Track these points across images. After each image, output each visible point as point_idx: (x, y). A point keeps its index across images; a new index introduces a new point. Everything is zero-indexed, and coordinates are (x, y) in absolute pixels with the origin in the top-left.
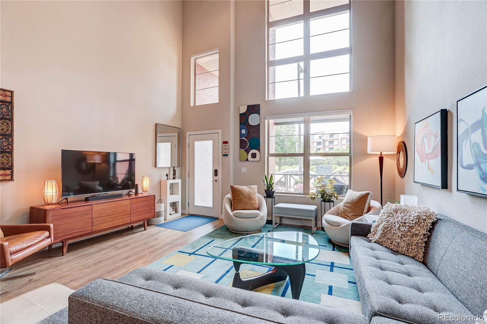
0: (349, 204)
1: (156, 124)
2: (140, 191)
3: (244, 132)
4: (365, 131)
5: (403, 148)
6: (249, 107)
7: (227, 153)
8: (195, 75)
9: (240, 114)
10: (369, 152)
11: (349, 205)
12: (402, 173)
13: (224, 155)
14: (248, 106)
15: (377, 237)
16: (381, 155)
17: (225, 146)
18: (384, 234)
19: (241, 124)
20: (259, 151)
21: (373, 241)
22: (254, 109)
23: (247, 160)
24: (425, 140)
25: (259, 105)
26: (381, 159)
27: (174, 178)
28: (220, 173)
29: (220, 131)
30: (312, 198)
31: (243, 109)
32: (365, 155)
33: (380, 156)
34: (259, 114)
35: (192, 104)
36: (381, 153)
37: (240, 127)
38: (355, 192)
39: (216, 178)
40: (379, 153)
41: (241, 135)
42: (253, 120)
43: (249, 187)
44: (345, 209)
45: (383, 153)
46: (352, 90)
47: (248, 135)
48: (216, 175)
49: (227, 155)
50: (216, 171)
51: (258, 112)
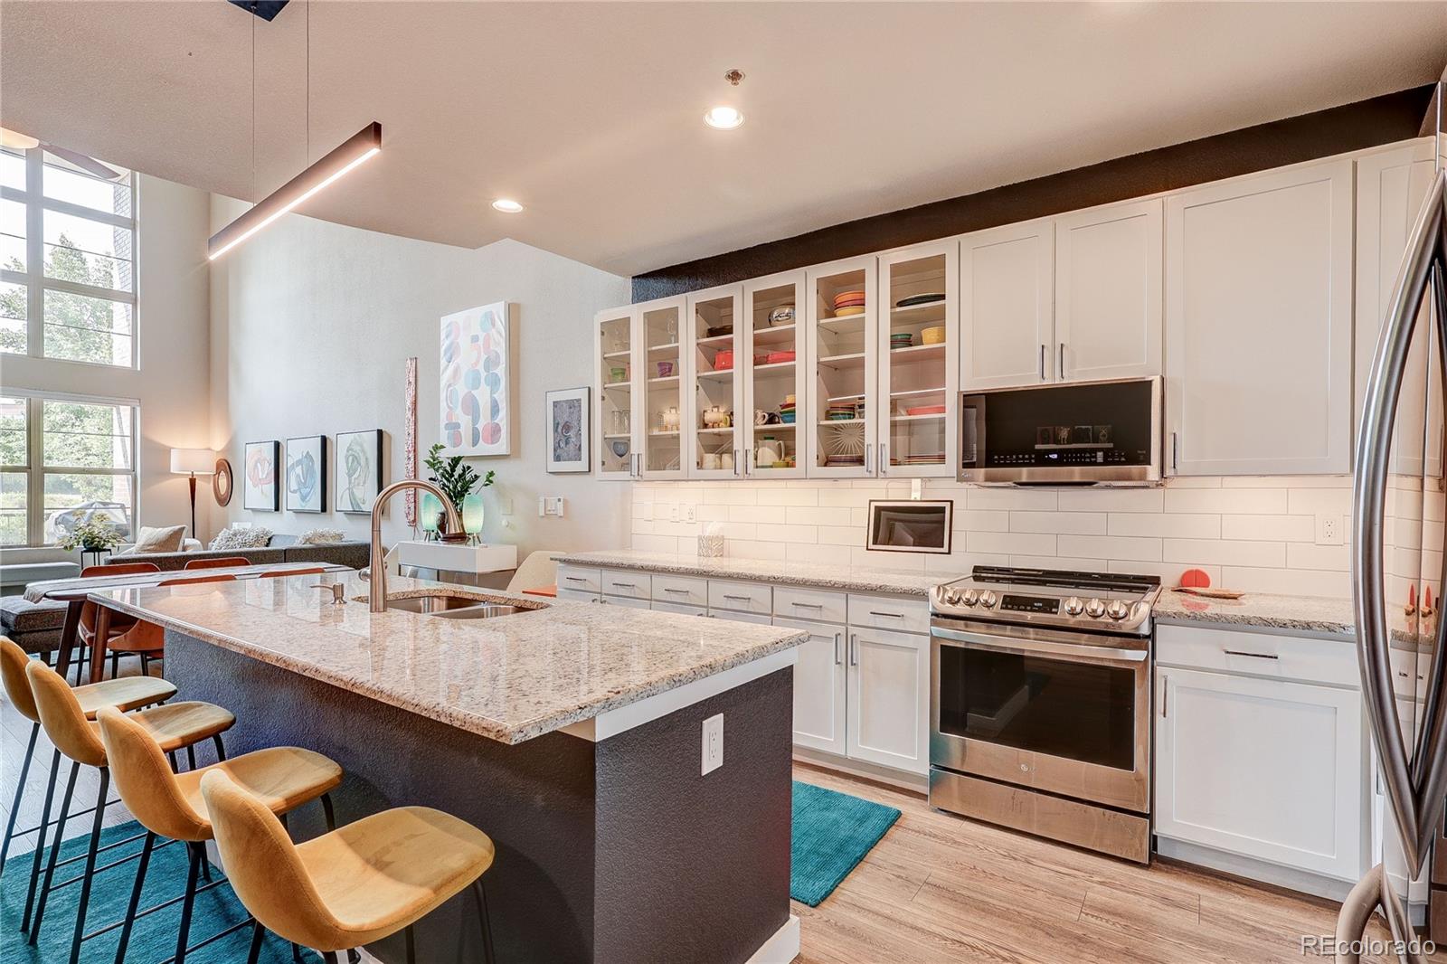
4: (163, 438)
5: (225, 467)
10: (172, 471)
12: (224, 501)
16: (193, 475)
24: (259, 464)
26: (193, 483)
30: (66, 547)
32: (165, 473)
33: (191, 477)
36: (192, 472)
38: (159, 530)
40: (190, 473)
45: (195, 473)
46: (139, 369)
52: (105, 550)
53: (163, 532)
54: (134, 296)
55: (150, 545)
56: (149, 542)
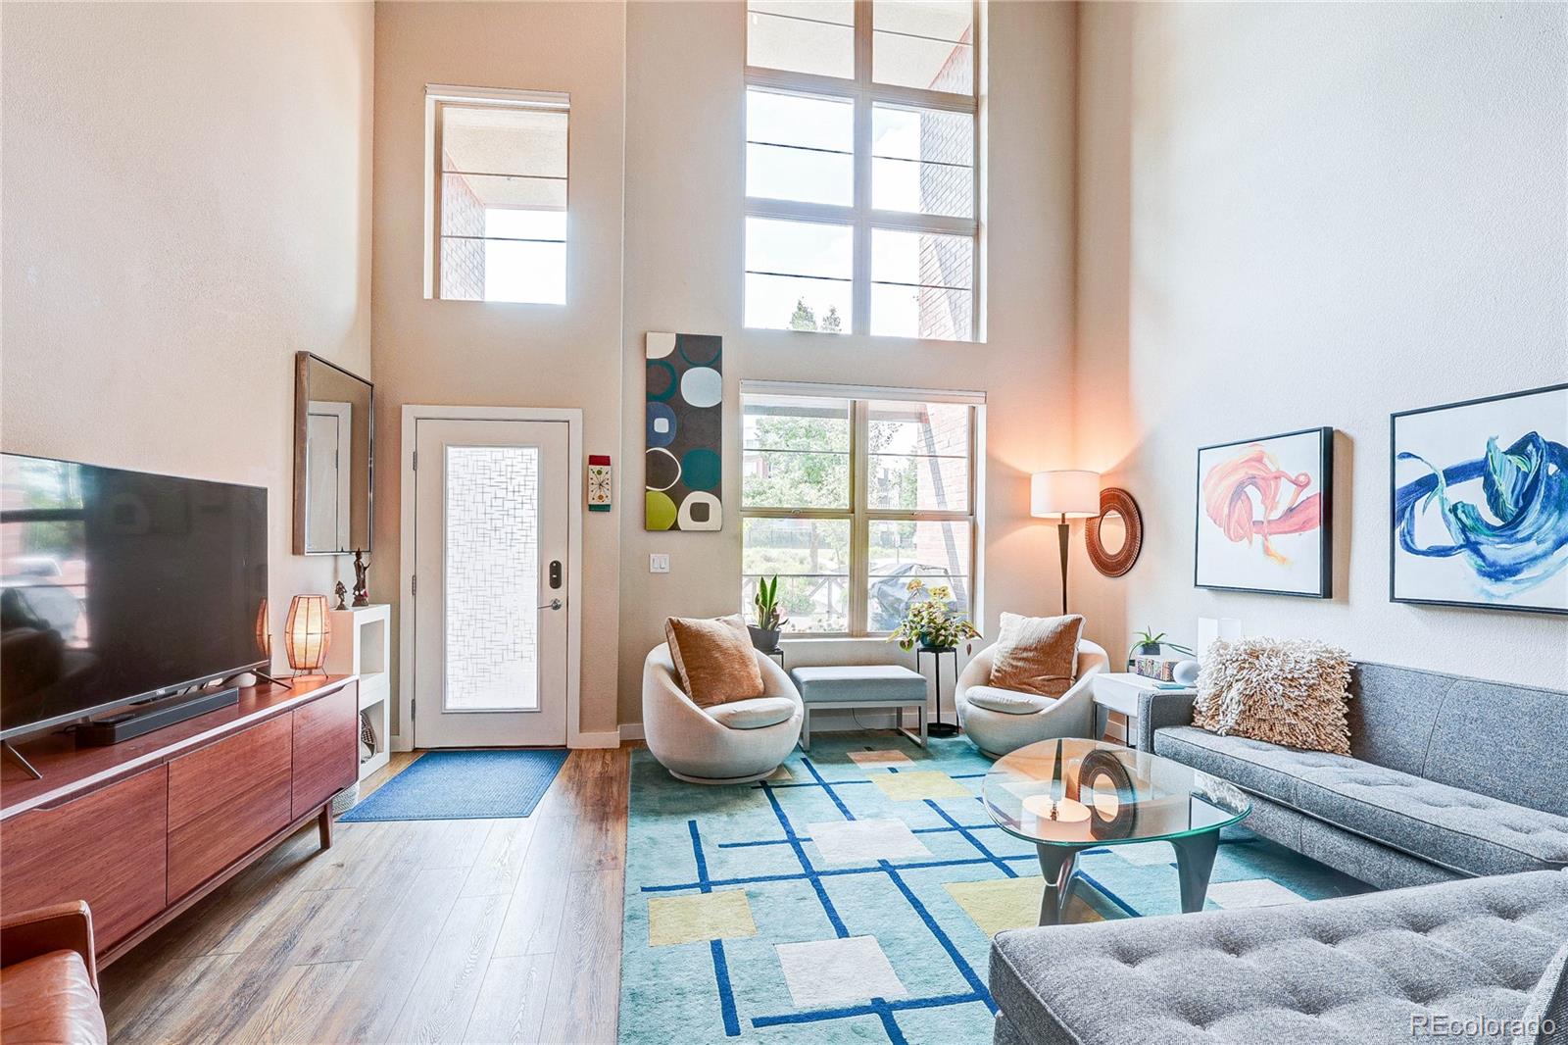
0: (1030, 650)
1: (300, 358)
2: (278, 668)
3: (662, 425)
4: (1017, 459)
5: (1119, 501)
6: (682, 340)
7: (606, 501)
8: (439, 171)
9: (649, 363)
10: (1033, 514)
11: (1031, 654)
12: (1114, 566)
13: (593, 508)
14: (679, 337)
15: (1230, 721)
16: (1063, 520)
17: (599, 473)
18: (1248, 712)
19: (649, 398)
20: (719, 496)
21: (1224, 734)
22: (701, 350)
23: (675, 527)
24: (1251, 490)
25: (719, 338)
26: (1064, 530)
27: (360, 601)
28: (573, 576)
29: (575, 415)
30: (902, 644)
31: (662, 347)
32: (1026, 518)
33: (1060, 523)
34: (719, 369)
35: (428, 294)
36: (1063, 515)
37: (648, 409)
38: (1036, 620)
39: (559, 594)
40: (1060, 517)
41: (651, 437)
42: (697, 387)
43: (728, 623)
44: (1017, 667)
45: (1067, 516)
46: (983, 339)
47: (679, 439)
48: (556, 583)
49: (605, 508)
50: (556, 568)
51: (716, 364)
52: (947, 650)
53: (1048, 625)
54: (973, 224)
55: (1025, 650)
56: (1023, 644)
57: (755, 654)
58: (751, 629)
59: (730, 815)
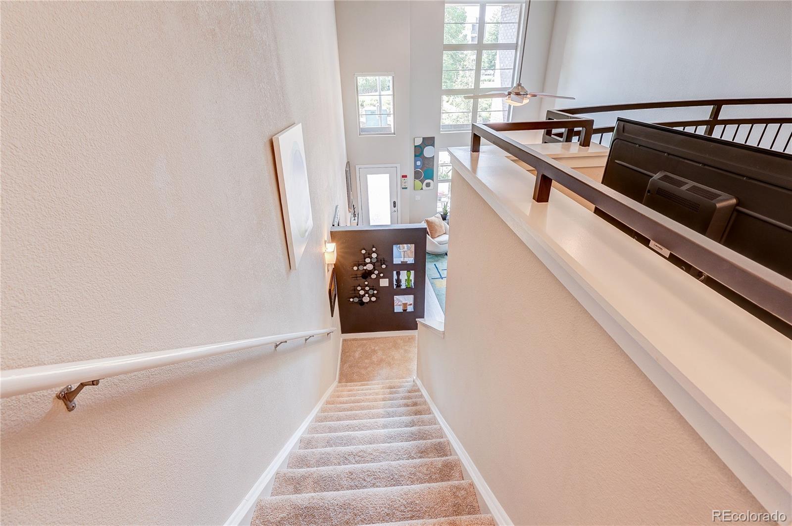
3: (419, 163)
7: (406, 187)
9: (415, 146)
13: (403, 188)
14: (423, 138)
17: (404, 179)
19: (415, 156)
20: (433, 180)
22: (429, 141)
23: (422, 189)
25: (434, 138)
28: (398, 204)
29: (398, 166)
31: (419, 142)
34: (434, 147)
35: (358, 129)
37: (415, 159)
39: (394, 209)
41: (416, 166)
42: (428, 152)
43: (436, 217)
47: (423, 166)
48: (395, 207)
49: (406, 188)
50: (395, 203)
51: (433, 145)
57: (444, 223)
58: (441, 215)
59: (442, 263)
